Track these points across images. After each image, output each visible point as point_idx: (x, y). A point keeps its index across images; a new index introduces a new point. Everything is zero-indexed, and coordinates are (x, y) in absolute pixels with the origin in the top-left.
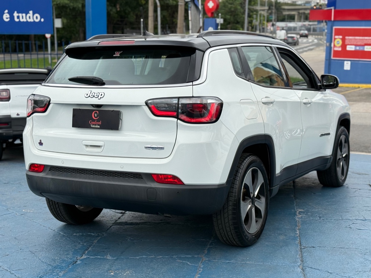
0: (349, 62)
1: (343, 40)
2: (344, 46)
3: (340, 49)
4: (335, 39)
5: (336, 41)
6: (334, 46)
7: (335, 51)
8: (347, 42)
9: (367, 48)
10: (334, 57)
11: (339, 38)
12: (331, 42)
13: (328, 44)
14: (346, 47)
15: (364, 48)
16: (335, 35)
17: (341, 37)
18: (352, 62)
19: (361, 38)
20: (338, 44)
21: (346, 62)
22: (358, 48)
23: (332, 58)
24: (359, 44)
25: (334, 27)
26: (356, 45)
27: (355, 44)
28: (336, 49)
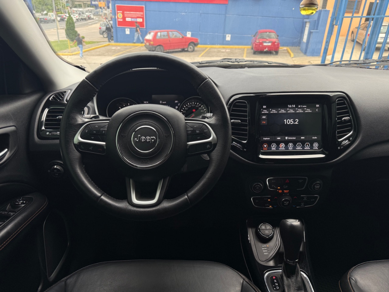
0: (129, 29)
1: (123, 14)
2: (124, 18)
3: (122, 20)
4: (118, 13)
5: (119, 14)
6: (118, 18)
7: (118, 21)
8: (126, 15)
9: (139, 20)
10: (118, 25)
11: (121, 13)
12: (115, 15)
13: (113, 17)
14: (125, 19)
15: (137, 20)
16: (118, 10)
17: (121, 12)
18: (131, 29)
19: (134, 13)
20: (120, 16)
21: (126, 29)
22: (133, 20)
23: (117, 26)
24: (133, 16)
25: (116, 5)
26: (132, 18)
27: (131, 16)
28: (119, 20)
